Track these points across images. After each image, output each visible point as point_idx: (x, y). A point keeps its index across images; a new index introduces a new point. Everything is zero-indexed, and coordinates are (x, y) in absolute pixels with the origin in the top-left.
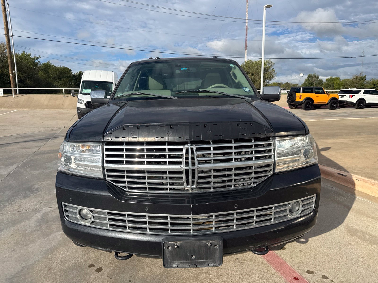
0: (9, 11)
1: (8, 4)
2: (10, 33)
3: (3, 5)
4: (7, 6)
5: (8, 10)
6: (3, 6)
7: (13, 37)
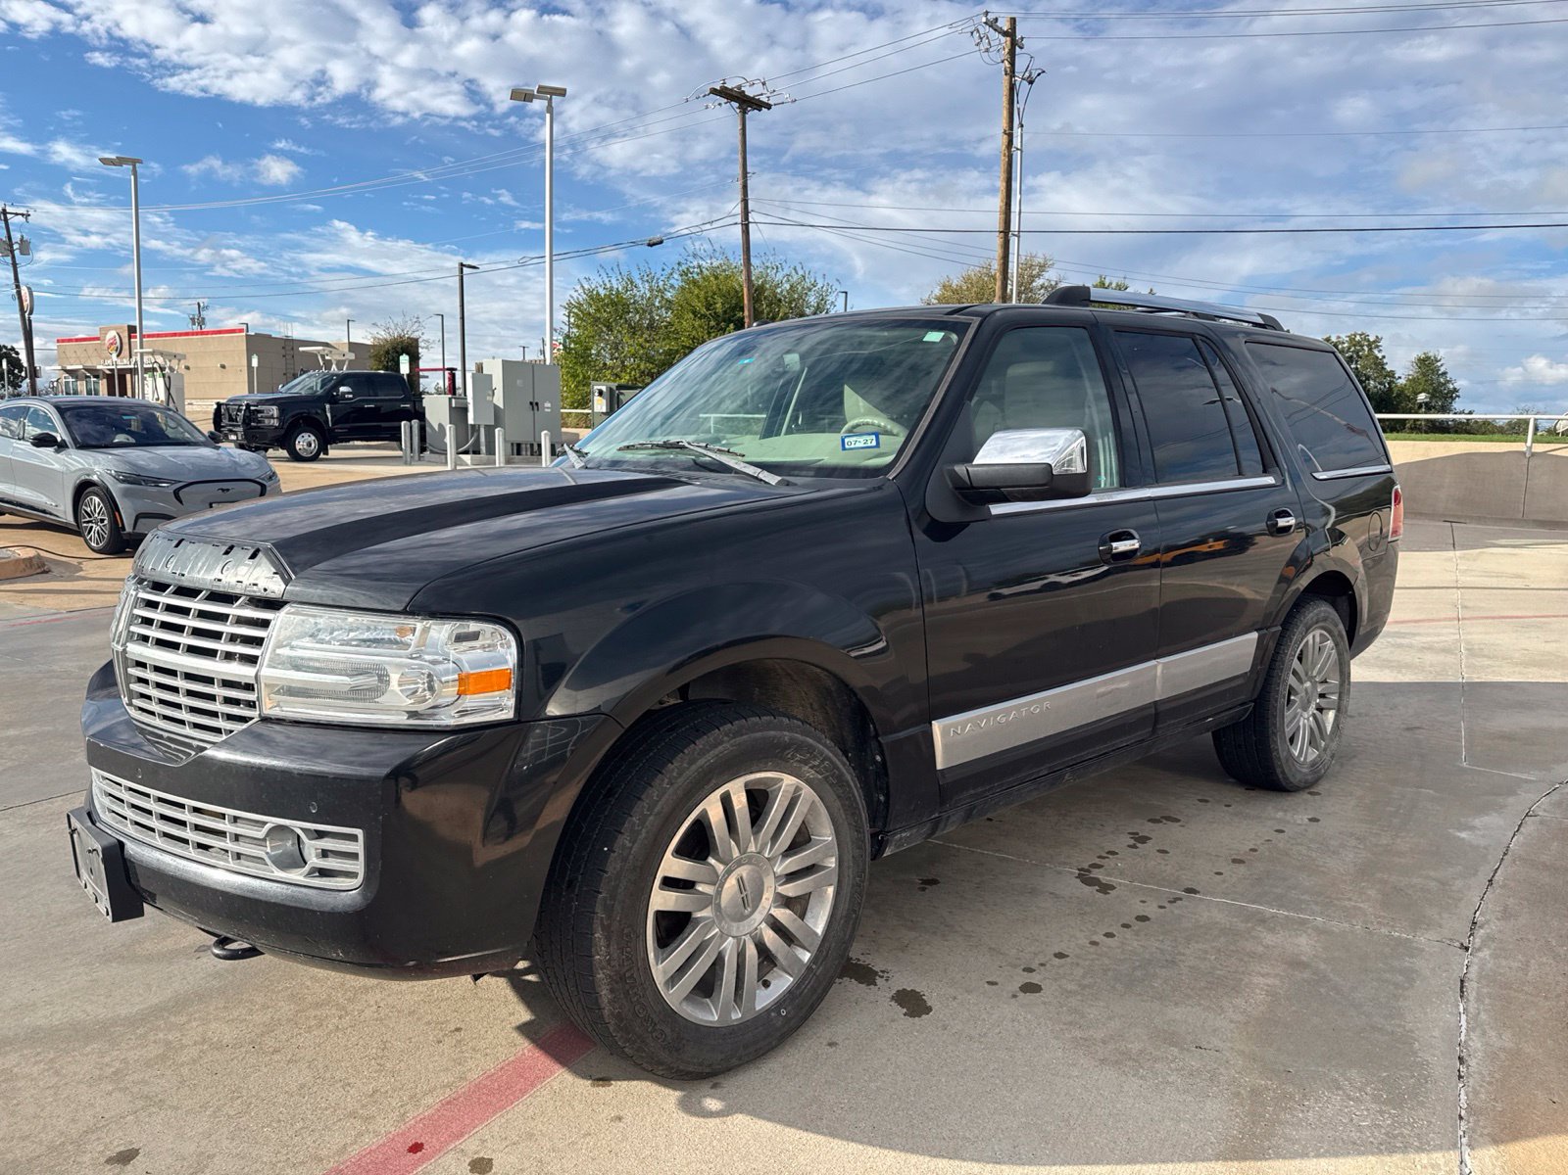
0: (1021, 150)
1: (1022, 126)
2: (1014, 227)
3: (1005, 132)
4: (1017, 131)
5: (1019, 147)
6: (1005, 136)
7: (1019, 237)
